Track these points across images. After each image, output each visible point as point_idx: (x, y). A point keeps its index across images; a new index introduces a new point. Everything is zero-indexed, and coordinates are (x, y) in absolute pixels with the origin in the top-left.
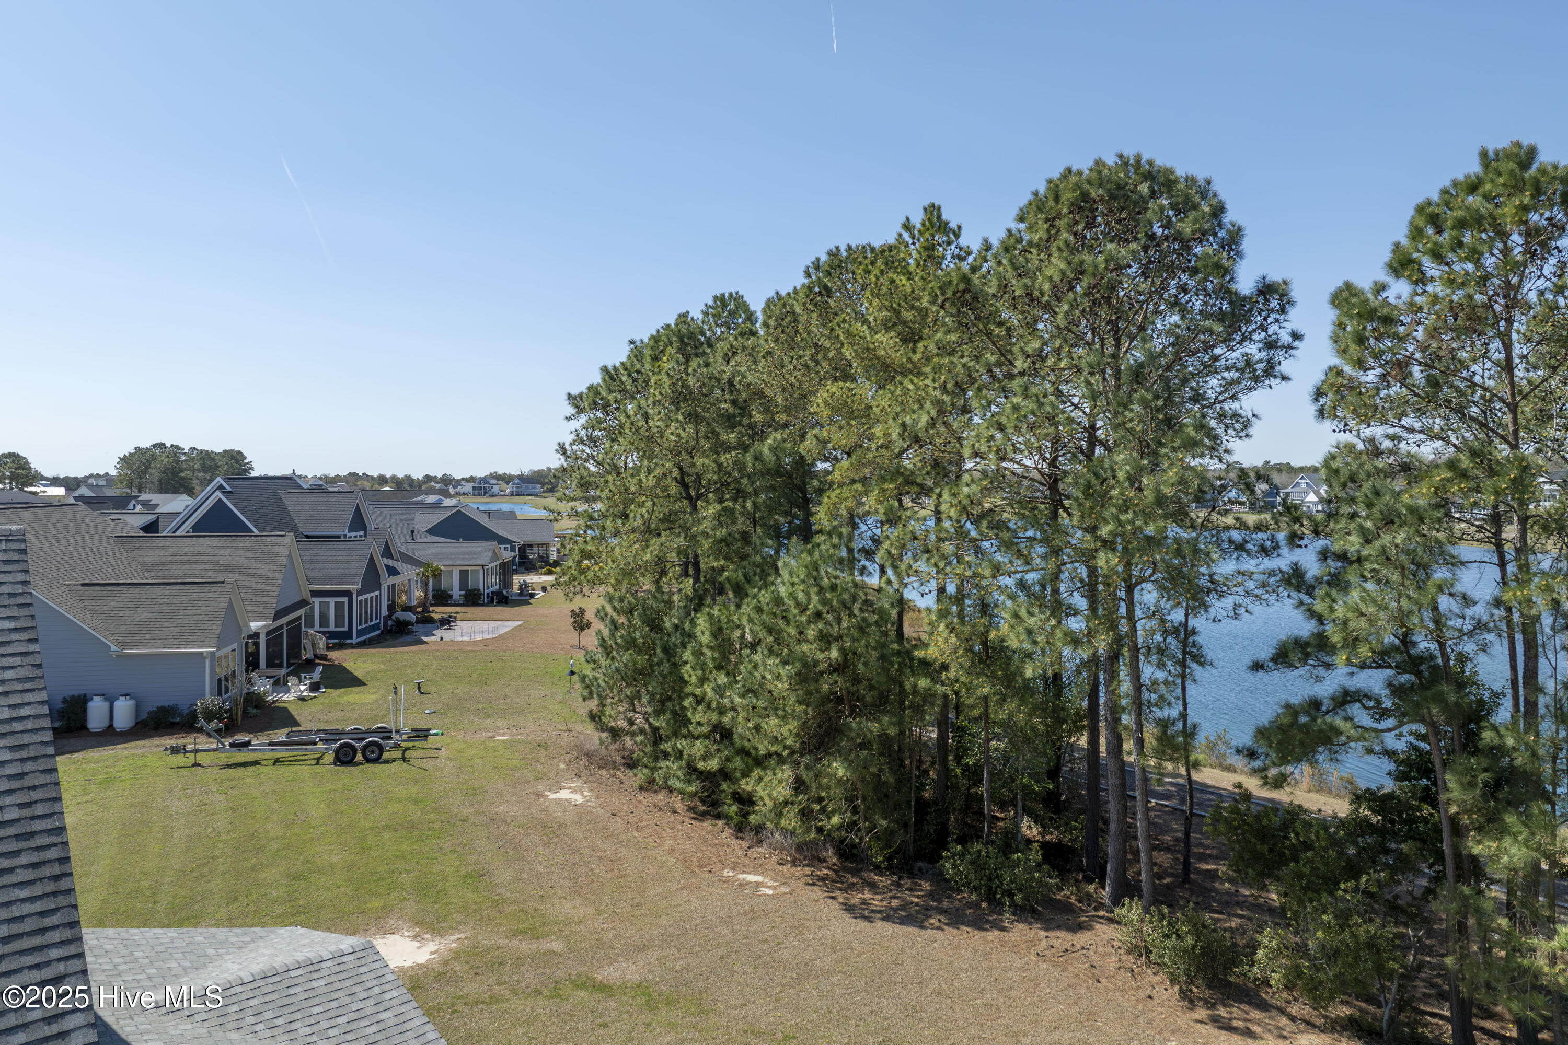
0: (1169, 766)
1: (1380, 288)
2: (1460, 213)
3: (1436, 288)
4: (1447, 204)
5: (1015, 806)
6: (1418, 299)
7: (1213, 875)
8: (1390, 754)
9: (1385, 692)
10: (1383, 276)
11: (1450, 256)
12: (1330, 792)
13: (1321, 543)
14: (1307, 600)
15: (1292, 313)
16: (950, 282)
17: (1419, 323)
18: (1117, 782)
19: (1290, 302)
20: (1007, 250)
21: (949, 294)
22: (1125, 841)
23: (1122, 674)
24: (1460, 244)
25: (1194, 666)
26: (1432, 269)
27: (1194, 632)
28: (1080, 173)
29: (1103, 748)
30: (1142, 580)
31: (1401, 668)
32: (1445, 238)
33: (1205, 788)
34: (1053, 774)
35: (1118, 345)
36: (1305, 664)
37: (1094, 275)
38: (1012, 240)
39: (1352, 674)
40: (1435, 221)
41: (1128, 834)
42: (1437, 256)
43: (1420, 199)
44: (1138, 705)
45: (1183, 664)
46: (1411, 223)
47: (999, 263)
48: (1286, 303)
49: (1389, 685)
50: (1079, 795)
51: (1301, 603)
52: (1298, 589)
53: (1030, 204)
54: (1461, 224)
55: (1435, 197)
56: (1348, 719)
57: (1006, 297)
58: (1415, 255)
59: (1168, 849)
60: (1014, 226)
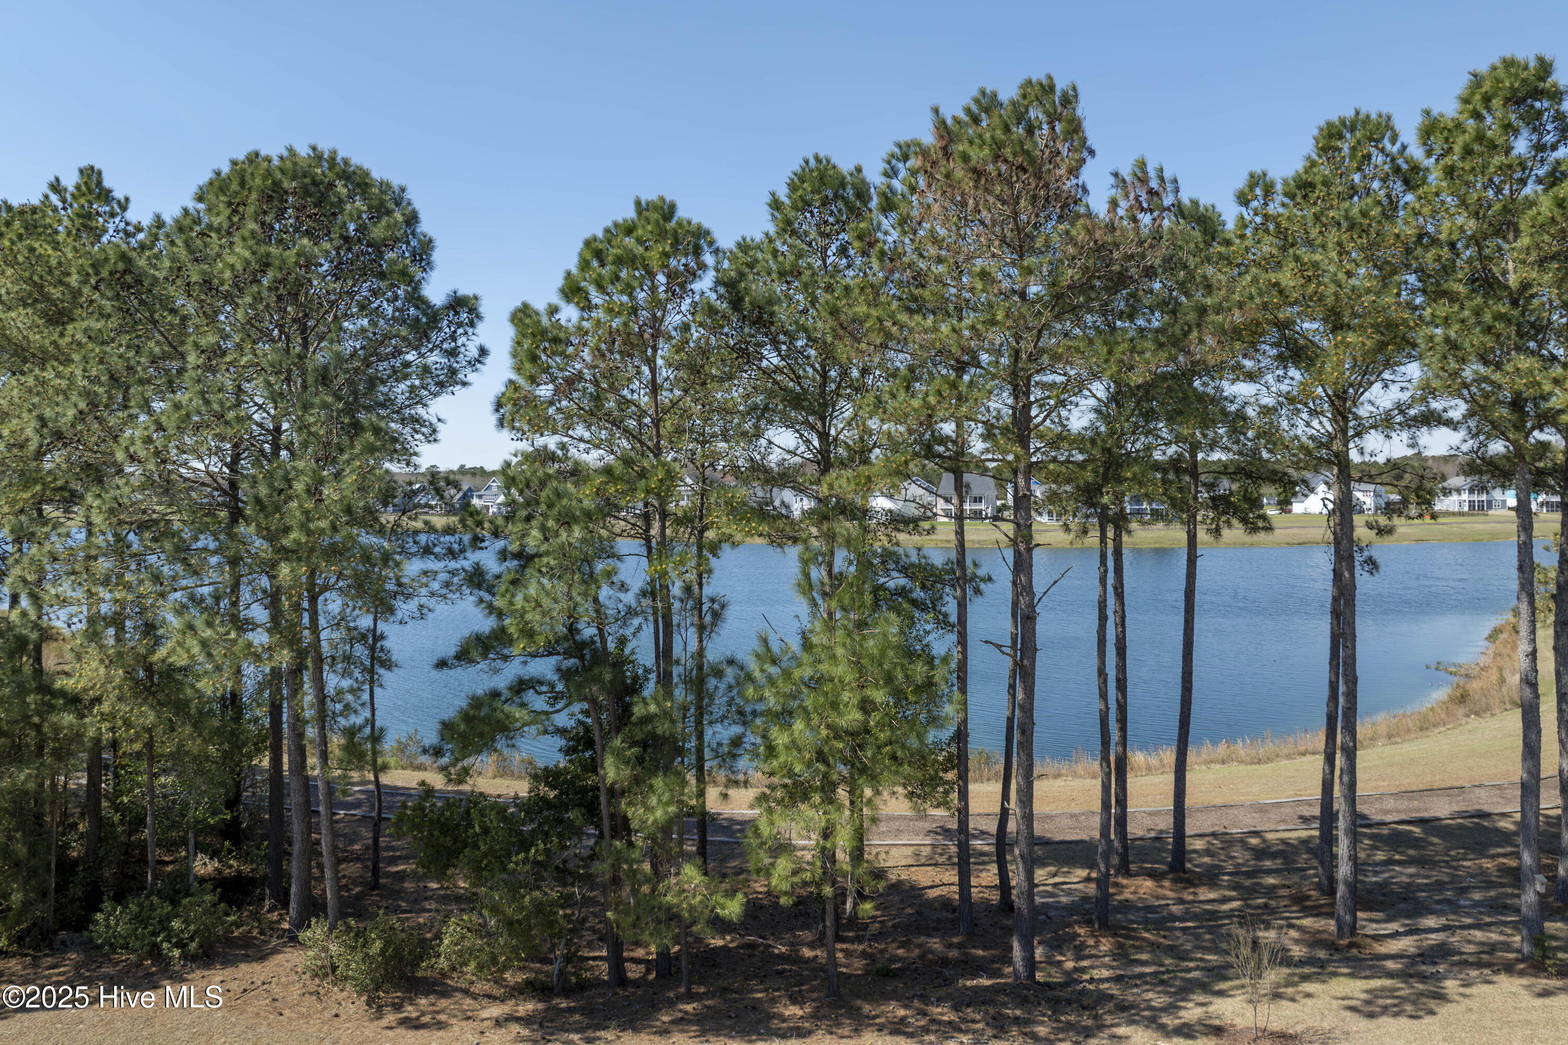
0: (355, 775)
1: (553, 310)
2: (619, 252)
3: (600, 314)
4: (609, 242)
5: (186, 845)
6: (585, 323)
7: (402, 876)
8: (562, 732)
9: (555, 677)
10: (556, 299)
11: (610, 288)
12: (512, 775)
13: (500, 544)
14: (487, 597)
15: (481, 327)
16: (106, 260)
17: (585, 345)
18: (301, 800)
19: (479, 317)
20: (181, 229)
21: (105, 273)
22: (310, 860)
23: (306, 686)
24: (618, 278)
25: (382, 671)
26: (597, 298)
27: (382, 637)
28: (268, 160)
29: (286, 767)
30: (326, 588)
31: (568, 654)
32: (606, 271)
33: (395, 791)
34: (232, 803)
35: (305, 345)
36: (485, 657)
37: (281, 269)
38: (188, 221)
39: (525, 663)
40: (599, 255)
41: (313, 850)
42: (601, 288)
43: (588, 235)
44: (322, 717)
45: (372, 671)
46: (580, 255)
47: (172, 243)
48: (475, 316)
49: (559, 670)
50: (262, 821)
51: (481, 601)
52: (479, 586)
53: (211, 183)
54: (619, 261)
55: (600, 234)
56: (523, 705)
57: (179, 282)
58: (583, 284)
59: (357, 859)
60: (191, 205)
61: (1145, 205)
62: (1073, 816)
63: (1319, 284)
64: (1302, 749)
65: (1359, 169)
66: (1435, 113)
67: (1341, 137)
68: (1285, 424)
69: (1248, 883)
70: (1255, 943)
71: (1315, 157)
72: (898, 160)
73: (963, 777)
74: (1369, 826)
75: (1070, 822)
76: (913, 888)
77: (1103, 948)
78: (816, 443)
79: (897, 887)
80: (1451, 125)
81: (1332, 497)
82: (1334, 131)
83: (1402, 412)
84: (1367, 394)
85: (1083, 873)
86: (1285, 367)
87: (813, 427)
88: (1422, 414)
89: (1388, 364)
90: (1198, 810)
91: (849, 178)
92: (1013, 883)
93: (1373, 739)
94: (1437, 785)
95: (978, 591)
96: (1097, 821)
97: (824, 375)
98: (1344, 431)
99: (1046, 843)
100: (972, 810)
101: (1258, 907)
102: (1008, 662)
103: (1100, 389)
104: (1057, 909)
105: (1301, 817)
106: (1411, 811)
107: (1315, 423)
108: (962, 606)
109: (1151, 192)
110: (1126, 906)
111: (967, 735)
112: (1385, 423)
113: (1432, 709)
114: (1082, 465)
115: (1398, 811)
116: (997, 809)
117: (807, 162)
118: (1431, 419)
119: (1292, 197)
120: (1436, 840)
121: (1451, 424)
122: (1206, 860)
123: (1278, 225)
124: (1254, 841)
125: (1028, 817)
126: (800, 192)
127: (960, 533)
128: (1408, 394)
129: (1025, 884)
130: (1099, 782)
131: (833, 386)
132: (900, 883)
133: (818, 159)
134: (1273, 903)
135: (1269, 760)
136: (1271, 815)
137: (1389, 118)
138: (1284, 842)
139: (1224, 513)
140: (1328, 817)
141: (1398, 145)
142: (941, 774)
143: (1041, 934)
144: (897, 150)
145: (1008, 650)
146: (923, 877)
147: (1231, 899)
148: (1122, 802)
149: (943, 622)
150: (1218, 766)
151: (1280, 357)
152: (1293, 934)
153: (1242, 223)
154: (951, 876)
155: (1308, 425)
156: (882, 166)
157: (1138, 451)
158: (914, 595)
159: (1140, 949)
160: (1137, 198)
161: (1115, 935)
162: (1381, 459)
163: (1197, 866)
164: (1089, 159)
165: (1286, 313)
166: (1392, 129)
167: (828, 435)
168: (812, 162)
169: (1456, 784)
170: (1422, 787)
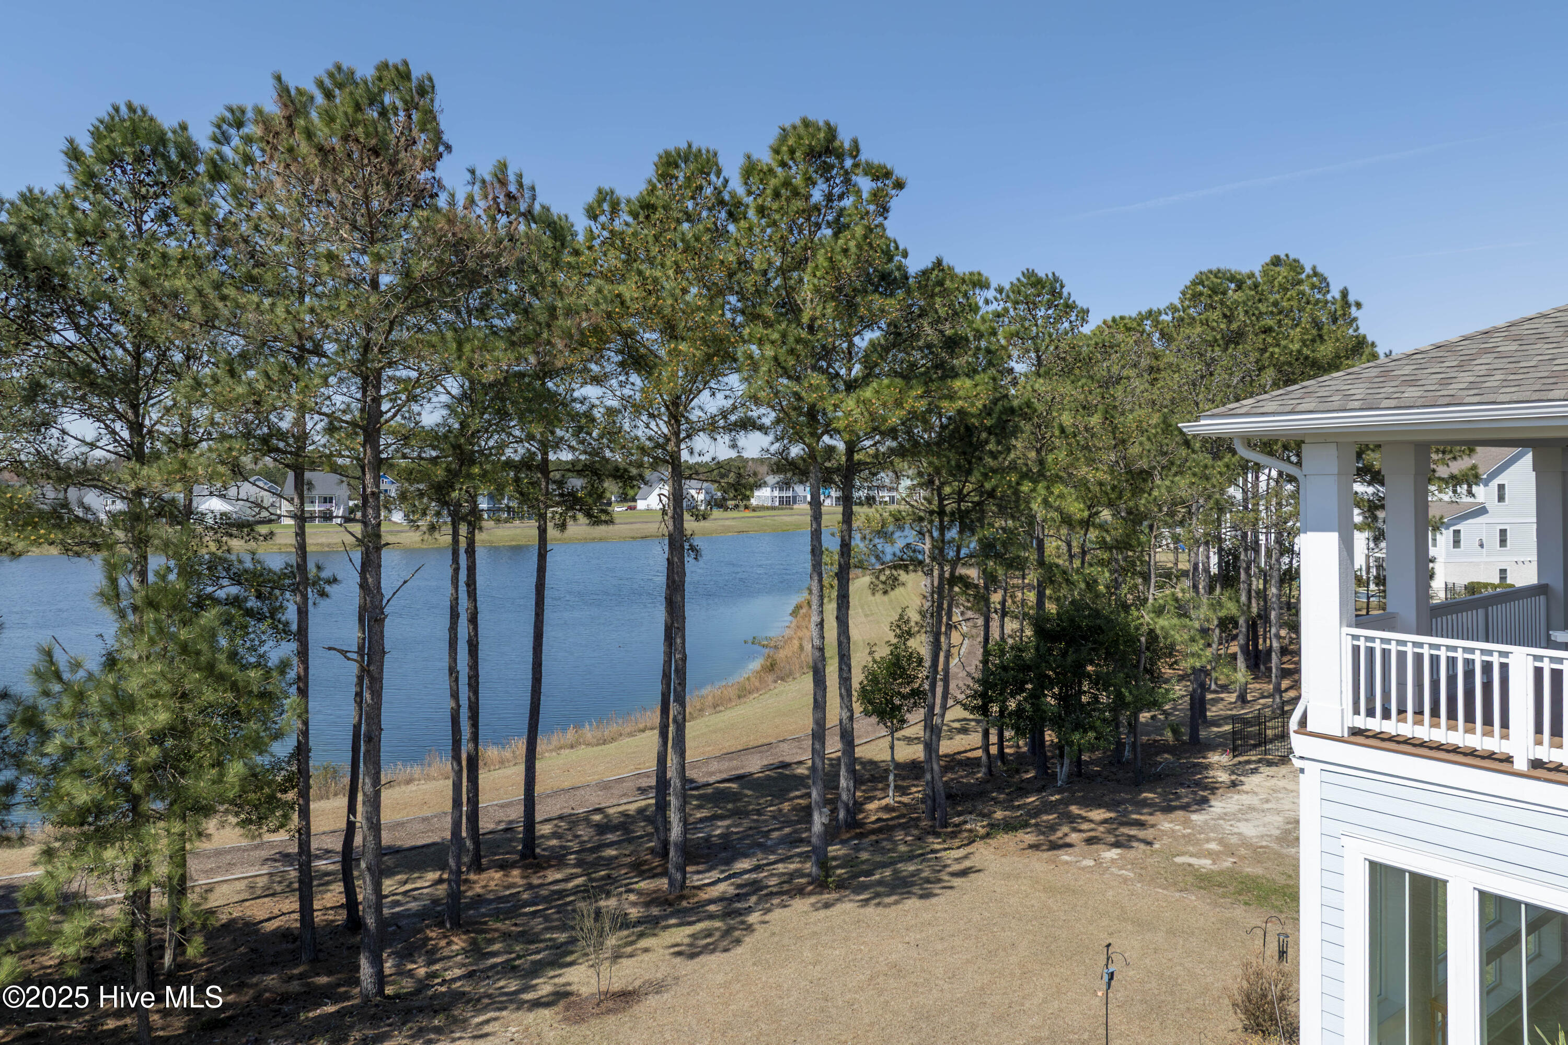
61: (502, 207)
62: (425, 819)
63: (658, 299)
64: (641, 726)
65: (693, 198)
66: (755, 157)
67: (677, 166)
68: (626, 427)
69: (591, 858)
70: (598, 913)
71: (655, 180)
72: (230, 125)
73: (305, 794)
74: (697, 788)
75: (422, 827)
76: (247, 924)
77: (455, 947)
78: (125, 434)
79: (229, 926)
80: (765, 168)
81: (666, 493)
82: (671, 160)
83: (725, 417)
84: (696, 400)
85: (435, 875)
86: (627, 374)
87: (121, 417)
88: (741, 419)
89: (715, 374)
90: (548, 796)
91: (170, 135)
92: (360, 898)
93: (701, 710)
94: (751, 744)
95: (323, 594)
96: (448, 822)
97: (137, 357)
98: (677, 434)
99: (396, 851)
100: (314, 829)
101: (602, 878)
102: (354, 668)
103: (453, 384)
104: (409, 916)
105: (639, 789)
106: (731, 770)
107: (653, 425)
108: (303, 613)
109: (509, 196)
110: (479, 900)
111: (309, 750)
112: (711, 427)
113: (748, 679)
114: (434, 461)
115: (720, 772)
116: (343, 825)
117: (117, 110)
118: (747, 424)
119: (635, 216)
120: (749, 793)
121: (762, 428)
122: (554, 842)
123: (623, 241)
124: (597, 818)
125: (375, 827)
126: (107, 142)
127: (301, 534)
128: (731, 402)
129: (373, 898)
130: (450, 782)
131: (149, 371)
132: (232, 921)
133: (131, 108)
134: (615, 873)
135: (613, 739)
136: (615, 791)
137: (715, 154)
138: (624, 814)
139: (572, 508)
140: (662, 784)
141: (721, 179)
142: (279, 795)
143: (391, 947)
144: (228, 115)
145: (355, 656)
146: (258, 910)
147: (577, 876)
148: (474, 801)
149: (282, 631)
150: (567, 751)
151: (622, 364)
152: (632, 897)
153: (591, 236)
154: (291, 904)
155: (647, 426)
156: (210, 130)
157: (490, 449)
158: (249, 604)
159: (491, 942)
160: (495, 199)
161: (467, 932)
162: (707, 458)
163: (544, 850)
164: (445, 154)
165: (628, 324)
166: (717, 165)
167: (142, 426)
168: (124, 110)
169: (766, 741)
170: (740, 748)
